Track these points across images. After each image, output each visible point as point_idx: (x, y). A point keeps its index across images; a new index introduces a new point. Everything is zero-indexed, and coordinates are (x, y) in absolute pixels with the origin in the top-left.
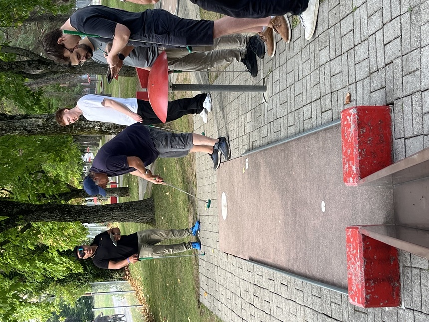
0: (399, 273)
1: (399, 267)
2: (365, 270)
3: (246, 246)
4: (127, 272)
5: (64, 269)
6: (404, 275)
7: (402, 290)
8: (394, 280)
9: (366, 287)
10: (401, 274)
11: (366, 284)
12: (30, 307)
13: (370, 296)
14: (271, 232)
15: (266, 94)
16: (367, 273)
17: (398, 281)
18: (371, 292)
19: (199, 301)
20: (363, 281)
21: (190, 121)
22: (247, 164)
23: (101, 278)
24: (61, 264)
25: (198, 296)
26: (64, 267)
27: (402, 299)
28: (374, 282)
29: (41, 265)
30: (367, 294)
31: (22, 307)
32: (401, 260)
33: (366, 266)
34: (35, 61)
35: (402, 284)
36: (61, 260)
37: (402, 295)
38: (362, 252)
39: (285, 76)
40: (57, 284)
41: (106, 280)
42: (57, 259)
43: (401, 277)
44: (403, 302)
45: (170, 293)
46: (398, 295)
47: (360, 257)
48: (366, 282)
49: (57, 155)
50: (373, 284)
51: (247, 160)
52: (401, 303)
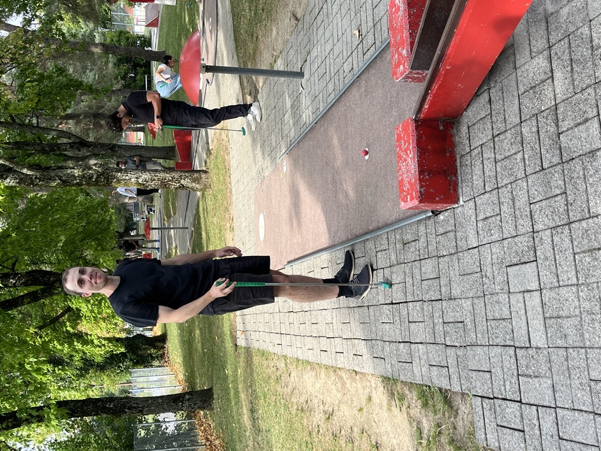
0: (456, 166)
1: (456, 160)
2: (418, 161)
3: (284, 254)
4: (167, 359)
5: (102, 353)
6: (461, 166)
7: (460, 185)
8: (451, 174)
9: (420, 179)
10: (459, 167)
11: (420, 177)
12: (68, 391)
13: (425, 190)
14: (310, 220)
15: (304, 81)
16: (420, 165)
17: (455, 174)
18: (426, 186)
19: (236, 345)
20: (417, 173)
21: (227, 167)
22: (285, 168)
23: (141, 365)
24: (100, 347)
25: (236, 341)
26: (101, 351)
27: (461, 194)
28: (429, 175)
29: (80, 347)
30: (421, 187)
31: (60, 392)
32: (457, 152)
33: (419, 157)
34: (77, 143)
35: (460, 178)
36: (100, 342)
37: (460, 190)
38: (415, 142)
39: (323, 48)
40: (97, 371)
41: (145, 367)
42: (96, 342)
43: (459, 171)
44: (461, 198)
45: (208, 358)
46: (456, 190)
47: (413, 147)
48: (420, 174)
49: (99, 245)
50: (427, 177)
51: (284, 163)
52: (459, 199)
